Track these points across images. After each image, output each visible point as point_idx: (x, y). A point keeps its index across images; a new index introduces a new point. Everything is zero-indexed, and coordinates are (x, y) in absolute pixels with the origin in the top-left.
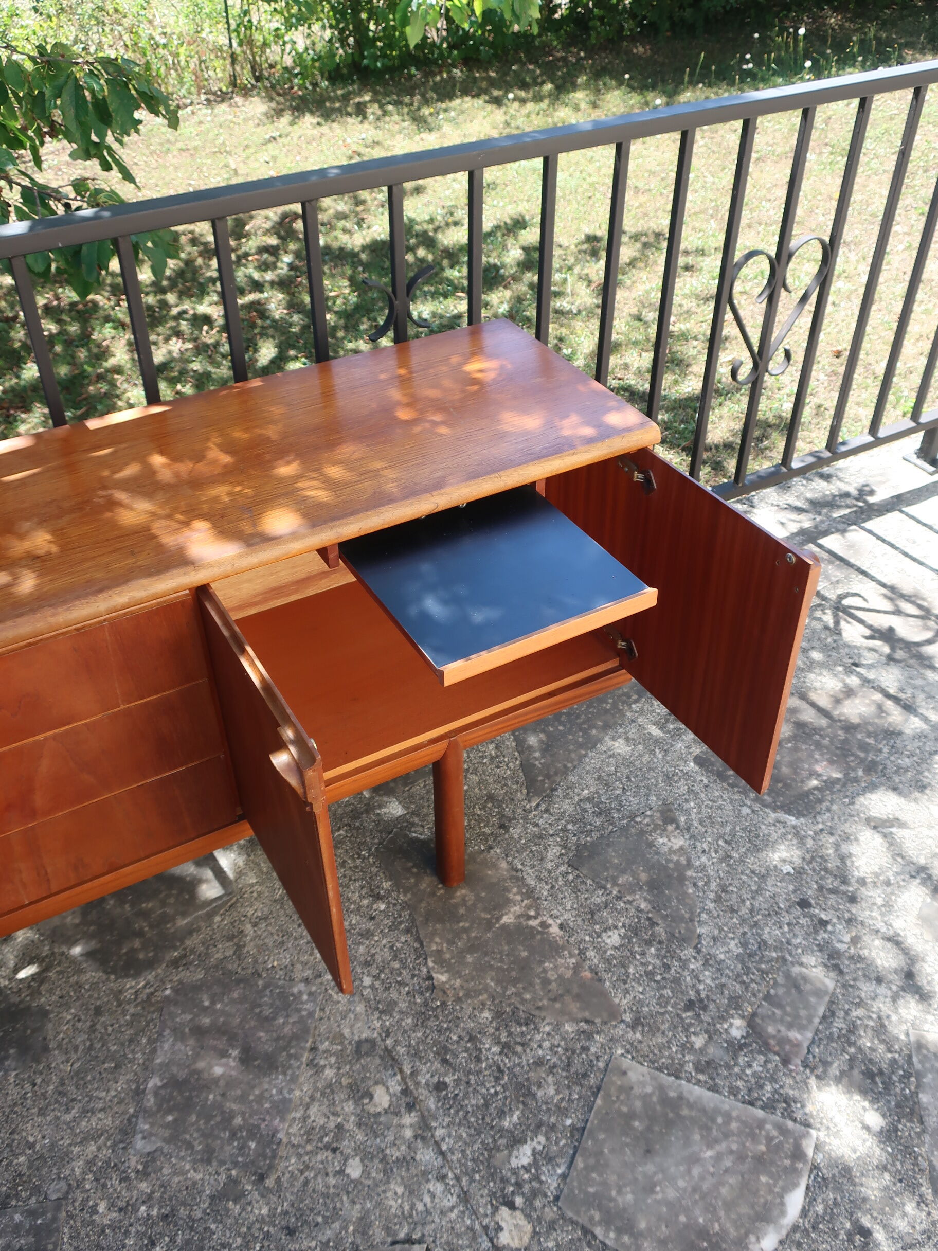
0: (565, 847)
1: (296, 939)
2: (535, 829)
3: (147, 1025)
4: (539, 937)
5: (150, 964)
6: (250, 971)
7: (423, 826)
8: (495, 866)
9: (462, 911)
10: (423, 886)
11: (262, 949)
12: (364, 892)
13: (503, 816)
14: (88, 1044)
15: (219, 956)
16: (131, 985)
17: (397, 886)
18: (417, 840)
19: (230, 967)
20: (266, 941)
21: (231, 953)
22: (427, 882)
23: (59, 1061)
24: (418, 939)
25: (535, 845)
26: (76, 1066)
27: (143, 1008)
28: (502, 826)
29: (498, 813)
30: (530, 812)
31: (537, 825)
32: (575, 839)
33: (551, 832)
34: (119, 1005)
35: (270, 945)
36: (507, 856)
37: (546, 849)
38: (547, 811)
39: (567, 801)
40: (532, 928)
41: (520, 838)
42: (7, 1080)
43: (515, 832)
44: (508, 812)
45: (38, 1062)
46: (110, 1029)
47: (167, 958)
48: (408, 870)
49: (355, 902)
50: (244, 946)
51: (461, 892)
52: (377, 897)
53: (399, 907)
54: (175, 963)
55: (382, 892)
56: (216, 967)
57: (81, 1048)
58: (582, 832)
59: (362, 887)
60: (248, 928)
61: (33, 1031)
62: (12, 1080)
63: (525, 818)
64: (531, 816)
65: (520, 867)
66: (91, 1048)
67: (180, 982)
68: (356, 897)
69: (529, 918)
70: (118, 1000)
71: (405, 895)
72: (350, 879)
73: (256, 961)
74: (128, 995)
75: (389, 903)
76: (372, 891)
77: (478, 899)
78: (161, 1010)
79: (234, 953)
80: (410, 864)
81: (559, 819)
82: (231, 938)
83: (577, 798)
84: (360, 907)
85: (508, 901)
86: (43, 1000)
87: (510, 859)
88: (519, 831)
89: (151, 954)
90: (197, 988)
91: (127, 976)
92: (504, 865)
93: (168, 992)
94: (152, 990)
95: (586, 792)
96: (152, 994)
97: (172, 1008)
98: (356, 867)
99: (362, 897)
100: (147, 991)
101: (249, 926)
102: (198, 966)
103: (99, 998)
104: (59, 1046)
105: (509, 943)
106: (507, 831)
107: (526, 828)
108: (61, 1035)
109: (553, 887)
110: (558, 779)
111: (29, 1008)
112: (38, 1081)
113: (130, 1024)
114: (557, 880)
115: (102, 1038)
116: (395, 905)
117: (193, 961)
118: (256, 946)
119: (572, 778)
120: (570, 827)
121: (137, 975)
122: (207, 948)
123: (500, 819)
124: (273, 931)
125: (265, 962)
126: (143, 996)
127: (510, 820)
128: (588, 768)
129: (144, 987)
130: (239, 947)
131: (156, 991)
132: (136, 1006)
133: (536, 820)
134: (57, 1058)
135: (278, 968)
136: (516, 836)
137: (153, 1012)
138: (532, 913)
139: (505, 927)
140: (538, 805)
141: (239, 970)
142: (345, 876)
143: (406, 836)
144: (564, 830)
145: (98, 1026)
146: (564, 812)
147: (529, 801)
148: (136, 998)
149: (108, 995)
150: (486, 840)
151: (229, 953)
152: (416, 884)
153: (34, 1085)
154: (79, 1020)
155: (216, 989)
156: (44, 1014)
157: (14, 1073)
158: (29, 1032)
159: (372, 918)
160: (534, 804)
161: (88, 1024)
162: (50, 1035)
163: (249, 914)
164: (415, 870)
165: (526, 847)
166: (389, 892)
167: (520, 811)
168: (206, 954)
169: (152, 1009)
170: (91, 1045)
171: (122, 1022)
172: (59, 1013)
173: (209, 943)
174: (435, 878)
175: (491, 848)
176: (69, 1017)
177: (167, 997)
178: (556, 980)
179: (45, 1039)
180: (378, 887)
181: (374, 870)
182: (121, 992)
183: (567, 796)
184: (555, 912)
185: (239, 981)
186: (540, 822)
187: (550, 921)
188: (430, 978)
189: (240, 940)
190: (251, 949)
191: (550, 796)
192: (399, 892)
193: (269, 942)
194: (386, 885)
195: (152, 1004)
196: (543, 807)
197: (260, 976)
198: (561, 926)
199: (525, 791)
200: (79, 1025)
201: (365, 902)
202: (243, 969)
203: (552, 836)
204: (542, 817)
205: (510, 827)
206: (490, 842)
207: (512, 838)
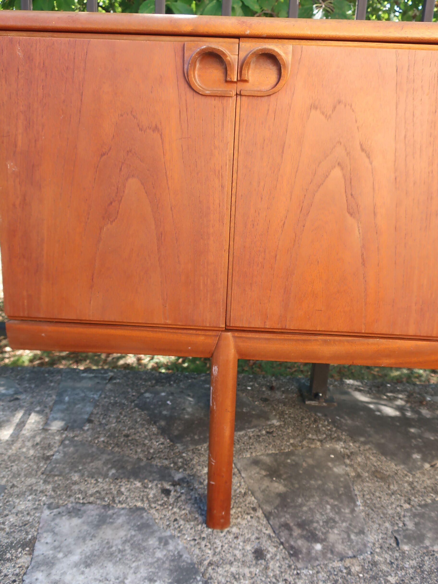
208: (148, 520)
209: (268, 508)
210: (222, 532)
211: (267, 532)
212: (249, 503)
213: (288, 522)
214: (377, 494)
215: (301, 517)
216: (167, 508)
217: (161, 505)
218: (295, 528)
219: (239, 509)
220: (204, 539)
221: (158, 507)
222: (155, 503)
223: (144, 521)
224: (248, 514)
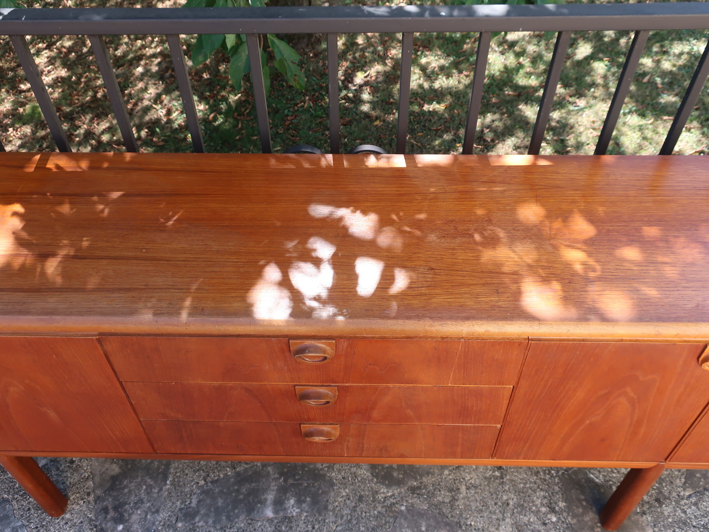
1: (490, 512)
2: (683, 515)
3: (385, 524)
5: (399, 483)
6: (456, 520)
7: (599, 472)
10: (587, 519)
11: (467, 507)
12: (545, 501)
13: (661, 492)
14: (349, 517)
15: (440, 499)
16: (384, 491)
17: (569, 509)
18: (591, 481)
19: (445, 510)
20: (472, 504)
21: (448, 501)
22: (591, 517)
23: (331, 520)
25: (680, 528)
26: (339, 528)
27: (386, 511)
28: (657, 500)
29: (658, 488)
30: (683, 499)
31: (685, 512)
33: (694, 524)
34: (373, 501)
35: (473, 508)
36: (655, 526)
38: (696, 504)
41: (669, 516)
42: (301, 517)
43: (667, 510)
44: (665, 491)
45: (320, 514)
46: (364, 514)
47: (409, 484)
48: (580, 501)
49: (536, 506)
50: (457, 500)
52: (553, 510)
53: (565, 526)
54: (413, 490)
55: (557, 508)
56: (436, 506)
57: (345, 518)
59: (545, 497)
60: (463, 488)
61: (323, 492)
62: (303, 518)
63: (677, 502)
64: (682, 502)
66: (350, 521)
67: (412, 505)
68: (538, 502)
70: (374, 498)
71: (572, 519)
72: (538, 487)
73: (461, 515)
74: (380, 497)
75: (559, 519)
76: (551, 503)
78: (396, 518)
79: (450, 503)
80: (582, 497)
81: (704, 516)
82: (451, 490)
84: (539, 511)
86: (333, 474)
88: (669, 510)
89: (401, 476)
90: (421, 515)
91: (383, 483)
93: (403, 508)
94: (395, 501)
96: (394, 504)
97: (403, 521)
98: (545, 480)
99: (542, 505)
100: (392, 500)
101: (464, 487)
102: (426, 499)
103: (364, 490)
104: (334, 510)
106: (661, 506)
107: (675, 511)
108: (337, 504)
111: (324, 476)
112: (317, 527)
113: (376, 517)
115: (358, 518)
116: (563, 522)
117: (424, 494)
118: (464, 504)
121: (389, 486)
122: (435, 490)
123: (658, 494)
124: (478, 499)
125: (467, 519)
126: (388, 503)
127: (666, 498)
129: (391, 497)
130: (454, 499)
131: (397, 503)
132: (382, 507)
133: (685, 508)
134: (330, 518)
135: (473, 528)
136: (666, 513)
137: (391, 517)
140: (690, 496)
141: (449, 516)
142: (535, 483)
143: (586, 474)
145: (358, 509)
147: (684, 490)
148: (384, 502)
149: (369, 491)
150: (643, 505)
151: (447, 500)
152: (582, 514)
153: (313, 528)
154: (349, 499)
155: (432, 522)
156: (332, 484)
157: (305, 514)
158: (320, 491)
159: (545, 524)
160: (687, 494)
161: (353, 504)
162: (331, 500)
163: (466, 479)
164: (584, 503)
165: (671, 526)
166: (562, 511)
167: (674, 494)
168: (433, 493)
169: (391, 515)
170: (351, 519)
171: (372, 514)
172: (340, 488)
173: (437, 487)
174: (597, 517)
175: (644, 513)
176: (344, 494)
177: (401, 511)
179: (327, 501)
180: (556, 503)
181: (557, 488)
182: (377, 492)
185: (447, 524)
186: (688, 511)
189: (456, 495)
190: (460, 503)
191: (701, 493)
192: (568, 514)
193: (473, 505)
194: (562, 504)
195: (391, 511)
196: (693, 500)
197: (461, 527)
199: (683, 480)
200: (348, 502)
201: (543, 509)
202: (452, 516)
203: (694, 527)
204: (690, 508)
205: (663, 503)
206: (645, 509)
207: (662, 513)
208: (9, 511)
209: (99, 492)
210: (58, 519)
211: (90, 516)
212: (87, 488)
213: (108, 505)
214: (186, 471)
215: (120, 500)
216: (26, 498)
217: (22, 496)
218: (111, 511)
219: (78, 495)
220: (43, 526)
221: (19, 498)
222: (17, 494)
223: (5, 513)
224: (82, 499)
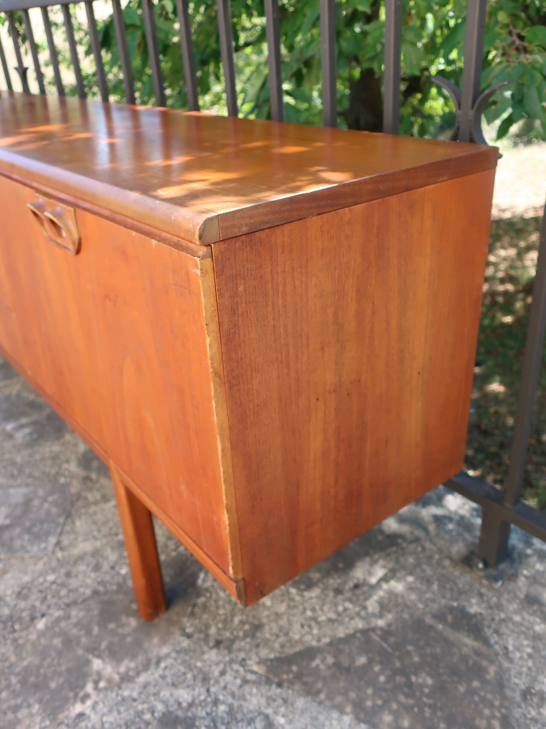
0: (191, 705)
2: (217, 673)
4: (71, 695)
5: (87, 468)
6: (74, 513)
7: (214, 580)
8: (164, 642)
9: (111, 626)
11: (92, 514)
13: (233, 641)
15: (89, 495)
16: (72, 465)
19: (79, 503)
20: (100, 515)
24: (85, 600)
25: (195, 678)
27: (53, 475)
28: (219, 642)
29: (237, 636)
30: (242, 666)
31: (223, 673)
32: (203, 714)
33: (213, 689)
35: (95, 518)
36: (178, 652)
37: (188, 686)
38: (245, 682)
39: (263, 701)
40: (83, 686)
41: (203, 661)
43: (212, 655)
44: (239, 645)
45: (25, 447)
47: (91, 474)
50: (96, 505)
51: (133, 622)
54: (86, 478)
56: (80, 496)
58: (214, 721)
63: (231, 661)
64: (236, 667)
65: (163, 665)
66: (31, 463)
67: (70, 484)
69: (96, 683)
70: (62, 463)
73: (82, 514)
77: (123, 637)
81: (233, 695)
83: (269, 711)
85: (119, 661)
87: (174, 655)
88: (213, 658)
92: (165, 650)
95: (282, 721)
100: (67, 473)
102: (82, 488)
105: (69, 670)
106: (212, 648)
107: (217, 664)
109: (135, 700)
110: (297, 686)
113: (44, 473)
114: (144, 703)
117: (87, 485)
118: (95, 512)
119: (301, 702)
120: (222, 708)
121: (80, 465)
122: (96, 489)
123: (229, 639)
124: (108, 516)
125: (80, 519)
126: (62, 472)
128: (321, 718)
129: (70, 470)
131: (65, 476)
132: (56, 471)
133: (230, 673)
134: (27, 453)
135: (72, 526)
136: (206, 657)
137: (49, 479)
138: (102, 684)
139: (88, 663)
140: (252, 672)
141: (76, 507)
144: (216, 702)
145: (46, 461)
146: (245, 700)
147: (259, 663)
150: (200, 631)
151: (91, 500)
155: (61, 501)
156: (58, 439)
158: (46, 438)
159: (113, 568)
160: (255, 668)
162: (43, 445)
165: (190, 667)
167: (242, 655)
168: (92, 490)
172: (57, 445)
173: (101, 488)
175: (189, 636)
178: (16, 717)
179: (40, 444)
182: (68, 462)
183: (270, 700)
184: (101, 705)
185: (65, 509)
186: (228, 677)
187: (89, 703)
188: (43, 615)
189: (101, 502)
190: (93, 509)
191: (269, 682)
195: (55, 477)
196: (250, 677)
197: (68, 518)
198: (81, 716)
199: (272, 656)
203: (208, 691)
204: (235, 678)
205: (219, 649)
206: (196, 636)
207: (203, 653)
